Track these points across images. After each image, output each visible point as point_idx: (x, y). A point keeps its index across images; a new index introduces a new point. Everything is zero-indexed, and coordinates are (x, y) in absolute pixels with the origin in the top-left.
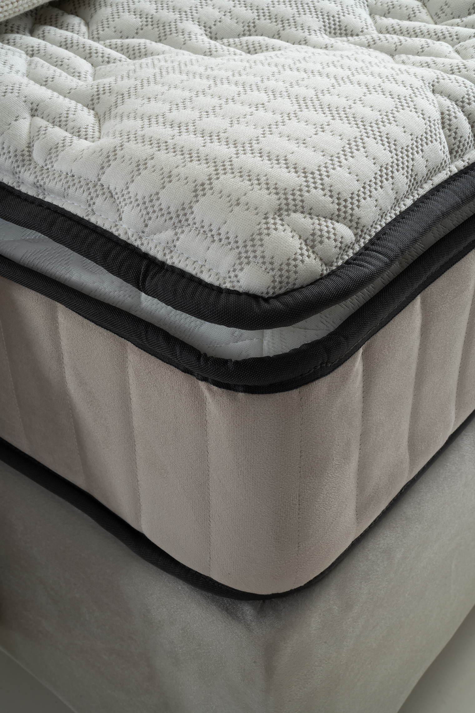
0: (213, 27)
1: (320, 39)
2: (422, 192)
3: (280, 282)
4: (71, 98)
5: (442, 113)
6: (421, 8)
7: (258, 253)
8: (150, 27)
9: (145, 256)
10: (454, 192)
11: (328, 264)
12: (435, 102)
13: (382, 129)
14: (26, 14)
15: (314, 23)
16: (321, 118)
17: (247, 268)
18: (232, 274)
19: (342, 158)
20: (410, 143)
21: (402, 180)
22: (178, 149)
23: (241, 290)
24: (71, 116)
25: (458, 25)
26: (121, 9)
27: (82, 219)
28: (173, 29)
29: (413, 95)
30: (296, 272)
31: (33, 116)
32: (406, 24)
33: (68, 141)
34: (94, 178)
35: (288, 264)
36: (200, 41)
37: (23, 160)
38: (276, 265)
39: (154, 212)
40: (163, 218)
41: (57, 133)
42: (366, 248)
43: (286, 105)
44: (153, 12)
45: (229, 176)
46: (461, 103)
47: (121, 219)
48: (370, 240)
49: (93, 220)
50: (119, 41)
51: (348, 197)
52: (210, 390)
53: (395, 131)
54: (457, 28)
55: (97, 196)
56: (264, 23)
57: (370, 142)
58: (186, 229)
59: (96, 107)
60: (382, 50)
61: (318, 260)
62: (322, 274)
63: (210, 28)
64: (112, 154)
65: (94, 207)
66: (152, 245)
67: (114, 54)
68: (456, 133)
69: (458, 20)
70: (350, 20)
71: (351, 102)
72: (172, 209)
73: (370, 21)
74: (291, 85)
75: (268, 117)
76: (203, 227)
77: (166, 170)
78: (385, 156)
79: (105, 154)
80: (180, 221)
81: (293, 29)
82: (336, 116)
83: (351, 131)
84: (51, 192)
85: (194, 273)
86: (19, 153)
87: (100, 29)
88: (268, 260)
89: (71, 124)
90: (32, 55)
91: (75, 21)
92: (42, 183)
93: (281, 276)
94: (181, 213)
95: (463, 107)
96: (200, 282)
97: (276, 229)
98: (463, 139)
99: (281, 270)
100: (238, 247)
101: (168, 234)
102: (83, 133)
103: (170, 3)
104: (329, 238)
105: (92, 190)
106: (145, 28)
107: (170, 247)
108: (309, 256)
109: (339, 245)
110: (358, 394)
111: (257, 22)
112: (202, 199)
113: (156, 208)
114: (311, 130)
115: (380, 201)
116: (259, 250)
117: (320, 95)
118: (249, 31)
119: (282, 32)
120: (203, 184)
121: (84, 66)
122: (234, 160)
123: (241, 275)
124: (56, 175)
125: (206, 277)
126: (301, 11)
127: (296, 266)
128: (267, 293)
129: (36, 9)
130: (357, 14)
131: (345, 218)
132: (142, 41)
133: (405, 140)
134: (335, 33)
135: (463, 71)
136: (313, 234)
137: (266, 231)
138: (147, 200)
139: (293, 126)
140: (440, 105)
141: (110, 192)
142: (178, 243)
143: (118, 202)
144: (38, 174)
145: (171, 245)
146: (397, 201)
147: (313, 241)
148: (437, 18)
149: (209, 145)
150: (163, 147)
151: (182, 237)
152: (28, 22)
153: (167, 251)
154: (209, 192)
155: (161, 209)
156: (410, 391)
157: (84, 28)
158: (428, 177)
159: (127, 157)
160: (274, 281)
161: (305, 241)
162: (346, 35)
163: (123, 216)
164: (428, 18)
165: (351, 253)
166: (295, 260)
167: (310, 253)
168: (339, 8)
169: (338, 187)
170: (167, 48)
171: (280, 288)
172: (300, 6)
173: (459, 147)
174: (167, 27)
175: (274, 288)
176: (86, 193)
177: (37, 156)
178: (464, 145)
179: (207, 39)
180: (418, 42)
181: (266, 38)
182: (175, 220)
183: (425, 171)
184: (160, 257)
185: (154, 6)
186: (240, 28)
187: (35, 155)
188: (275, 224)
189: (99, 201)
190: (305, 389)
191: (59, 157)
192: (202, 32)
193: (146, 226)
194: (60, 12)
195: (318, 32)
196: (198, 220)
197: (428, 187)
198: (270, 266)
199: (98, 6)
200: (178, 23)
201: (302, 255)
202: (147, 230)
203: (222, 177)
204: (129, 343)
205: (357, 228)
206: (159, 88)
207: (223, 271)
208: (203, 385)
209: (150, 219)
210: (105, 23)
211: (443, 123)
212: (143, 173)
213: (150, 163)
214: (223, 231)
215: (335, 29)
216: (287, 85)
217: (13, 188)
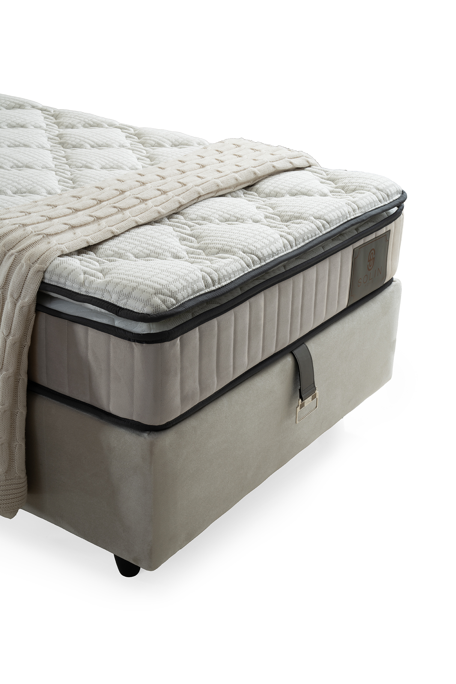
0: (136, 255)
1: (170, 259)
2: (196, 295)
3: (155, 311)
4: (95, 270)
5: (203, 276)
6: (203, 252)
7: (150, 303)
8: (116, 254)
9: (119, 307)
10: (206, 296)
11: (168, 308)
12: (201, 273)
13: (184, 277)
14: (76, 251)
15: (169, 255)
16: (167, 274)
17: (146, 307)
18: (142, 309)
19: (173, 283)
20: (192, 281)
21: (190, 291)
22: (128, 280)
23: (145, 313)
24: (96, 274)
25: (213, 257)
26: (107, 250)
27: (100, 299)
28: (124, 255)
29: (194, 271)
30: (159, 309)
31: (84, 274)
32: (197, 256)
33: (95, 280)
34: (104, 288)
35: (157, 306)
36: (132, 259)
37: (82, 285)
38: (154, 306)
39: (121, 295)
40: (124, 296)
41: (92, 278)
42: (179, 306)
43: (158, 271)
44: (117, 250)
45: (142, 285)
46: (209, 274)
47: (112, 298)
48: (180, 304)
49: (103, 299)
50: (107, 258)
51: (174, 292)
52: (135, 344)
53: (188, 278)
54: (212, 258)
55: (105, 292)
56: (152, 254)
57: (181, 280)
58: (130, 299)
59: (103, 272)
60: (189, 262)
61: (165, 306)
62: (167, 311)
63: (135, 255)
64: (109, 282)
65: (104, 296)
66: (120, 304)
67: (105, 261)
68: (207, 281)
69: (213, 256)
70: (180, 254)
71: (176, 271)
72: (127, 294)
73: (186, 255)
74: (160, 267)
75: (153, 273)
76: (135, 298)
77: (125, 285)
78: (185, 284)
79: (107, 282)
80: (129, 297)
81: (162, 256)
82: (172, 274)
83: (176, 277)
84: (91, 293)
85: (132, 310)
86: (81, 283)
87: (100, 255)
88: (152, 305)
89: (96, 276)
90: (81, 261)
91: (92, 253)
92: (88, 291)
93: (155, 309)
94: (129, 295)
95: (209, 275)
96: (134, 312)
97: (154, 298)
98: (209, 283)
99: (155, 308)
100: (144, 302)
101: (125, 301)
102: (100, 278)
103: (122, 248)
104: (168, 301)
105: (103, 291)
106: (115, 255)
107: (126, 304)
108: (163, 305)
109: (171, 303)
110: (179, 352)
111: (150, 254)
112: (135, 291)
113: (122, 294)
114: (165, 276)
115: (183, 294)
116: (150, 302)
117: (168, 269)
118: (148, 256)
119: (158, 257)
120: (135, 288)
121: (97, 264)
122: (143, 282)
123: (145, 309)
124: (93, 288)
125: (135, 311)
126: (165, 251)
127: (159, 307)
128: (152, 314)
129: (79, 250)
130: (182, 253)
131: (173, 297)
132: (114, 258)
133: (191, 281)
134: (175, 258)
135: (210, 267)
136: (164, 300)
137: (152, 298)
138: (119, 292)
139: (160, 275)
140: (202, 274)
141: (109, 291)
142: (128, 303)
143: (111, 293)
144: (87, 288)
145: (126, 303)
146: (189, 296)
147: (164, 301)
148: (207, 255)
149: (136, 279)
150: (124, 279)
151: (129, 301)
152: (76, 253)
153: (125, 305)
154: (136, 289)
155: (123, 294)
156: (197, 360)
157: (95, 255)
158: (198, 291)
159: (114, 282)
160: (154, 311)
161: (162, 301)
162: (179, 258)
163: (112, 297)
164: (205, 255)
165: (175, 307)
166: (159, 305)
167: (163, 304)
168: (177, 251)
169: (171, 289)
170: (122, 260)
171: (155, 313)
172: (164, 250)
173: (208, 285)
174: (122, 255)
175: (154, 312)
176: (102, 292)
177: (87, 284)
178: (209, 285)
179: (134, 258)
180: (200, 260)
181: (153, 258)
182: (127, 296)
183: (197, 289)
184: (123, 307)
185: (118, 249)
186: (145, 255)
187: (86, 284)
188: (154, 297)
189: (105, 294)
190: (163, 344)
191: (93, 284)
192: (133, 256)
193: (119, 299)
194: (86, 251)
195: (170, 257)
196: (133, 296)
197: (198, 294)
198: (153, 307)
199: (99, 249)
200: (125, 253)
201: (161, 304)
202: (119, 300)
203: (140, 286)
204: (112, 335)
205: (176, 300)
206: (121, 267)
207: (140, 308)
208: (133, 343)
209: (120, 297)
210: (102, 253)
211: (203, 278)
212: (118, 285)
213: (120, 283)
214: (140, 298)
215: (175, 257)
216: (159, 267)
217: (78, 293)
